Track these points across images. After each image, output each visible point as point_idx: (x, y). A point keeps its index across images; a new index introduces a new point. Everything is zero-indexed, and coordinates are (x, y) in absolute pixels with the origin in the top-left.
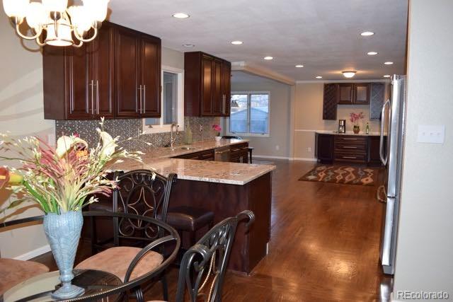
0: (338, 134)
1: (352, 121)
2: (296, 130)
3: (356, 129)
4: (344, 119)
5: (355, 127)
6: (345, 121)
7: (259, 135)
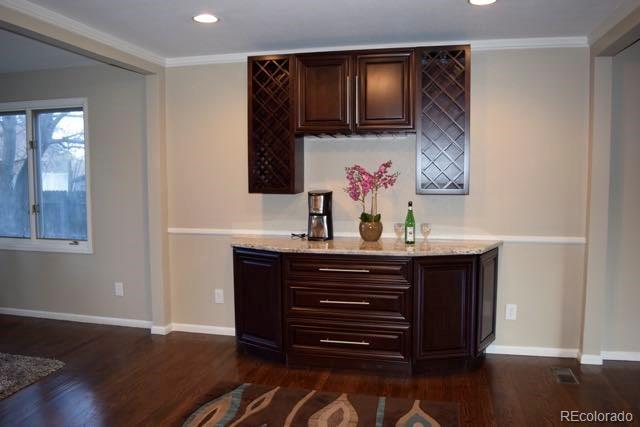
0: (304, 247)
1: (355, 197)
2: (170, 230)
3: (370, 225)
4: (328, 188)
5: (365, 218)
6: (328, 196)
7: (65, 247)
